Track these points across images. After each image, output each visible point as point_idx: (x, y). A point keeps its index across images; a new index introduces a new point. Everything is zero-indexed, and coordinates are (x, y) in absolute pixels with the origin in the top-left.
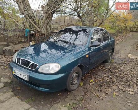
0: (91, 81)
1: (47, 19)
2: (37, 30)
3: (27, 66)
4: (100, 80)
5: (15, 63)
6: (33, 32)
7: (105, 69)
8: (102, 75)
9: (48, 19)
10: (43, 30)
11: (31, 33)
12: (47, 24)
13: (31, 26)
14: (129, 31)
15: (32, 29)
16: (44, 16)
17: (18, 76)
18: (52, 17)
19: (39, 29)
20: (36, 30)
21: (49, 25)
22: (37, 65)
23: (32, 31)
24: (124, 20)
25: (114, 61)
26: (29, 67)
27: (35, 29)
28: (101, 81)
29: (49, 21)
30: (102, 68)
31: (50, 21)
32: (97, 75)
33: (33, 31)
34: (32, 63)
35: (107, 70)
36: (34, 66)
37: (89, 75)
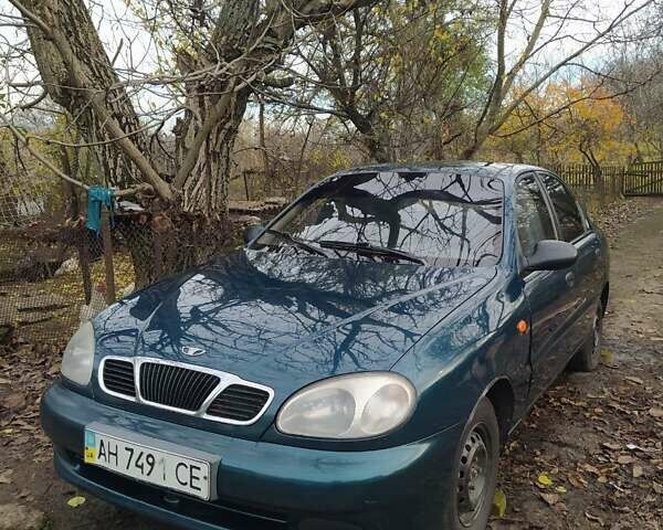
0: (544, 480)
1: (215, 131)
2: (156, 194)
3: (196, 408)
4: (594, 476)
5: (91, 391)
6: (137, 208)
7: (585, 409)
8: (591, 441)
9: (219, 131)
10: (191, 189)
11: (121, 208)
12: (212, 155)
13: (119, 171)
14: (615, 194)
15: (122, 188)
16: (197, 111)
17: (134, 473)
18: (239, 117)
19: (166, 190)
20: (148, 192)
21: (223, 160)
22: (267, 394)
23: (122, 198)
24: (584, 132)
25: (614, 358)
26: (209, 412)
27: (147, 186)
28: (602, 479)
29: (222, 136)
30: (564, 400)
31: (226, 139)
32: (561, 444)
33: (132, 198)
34: (227, 380)
35: (599, 410)
36: (243, 400)
37: (515, 450)
